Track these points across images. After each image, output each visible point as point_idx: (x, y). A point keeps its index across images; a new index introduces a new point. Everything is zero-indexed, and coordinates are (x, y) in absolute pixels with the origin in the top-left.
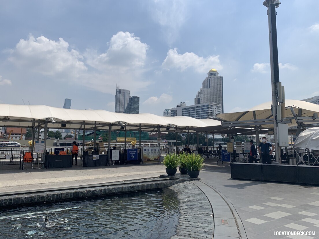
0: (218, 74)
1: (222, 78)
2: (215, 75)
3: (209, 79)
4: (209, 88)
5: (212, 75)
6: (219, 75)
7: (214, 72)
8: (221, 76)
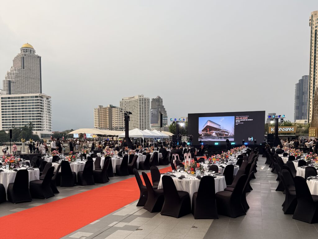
0: (34, 52)
1: (40, 58)
2: (31, 52)
3: (23, 57)
4: (24, 68)
5: (27, 51)
6: (36, 54)
7: (29, 49)
8: (39, 55)
